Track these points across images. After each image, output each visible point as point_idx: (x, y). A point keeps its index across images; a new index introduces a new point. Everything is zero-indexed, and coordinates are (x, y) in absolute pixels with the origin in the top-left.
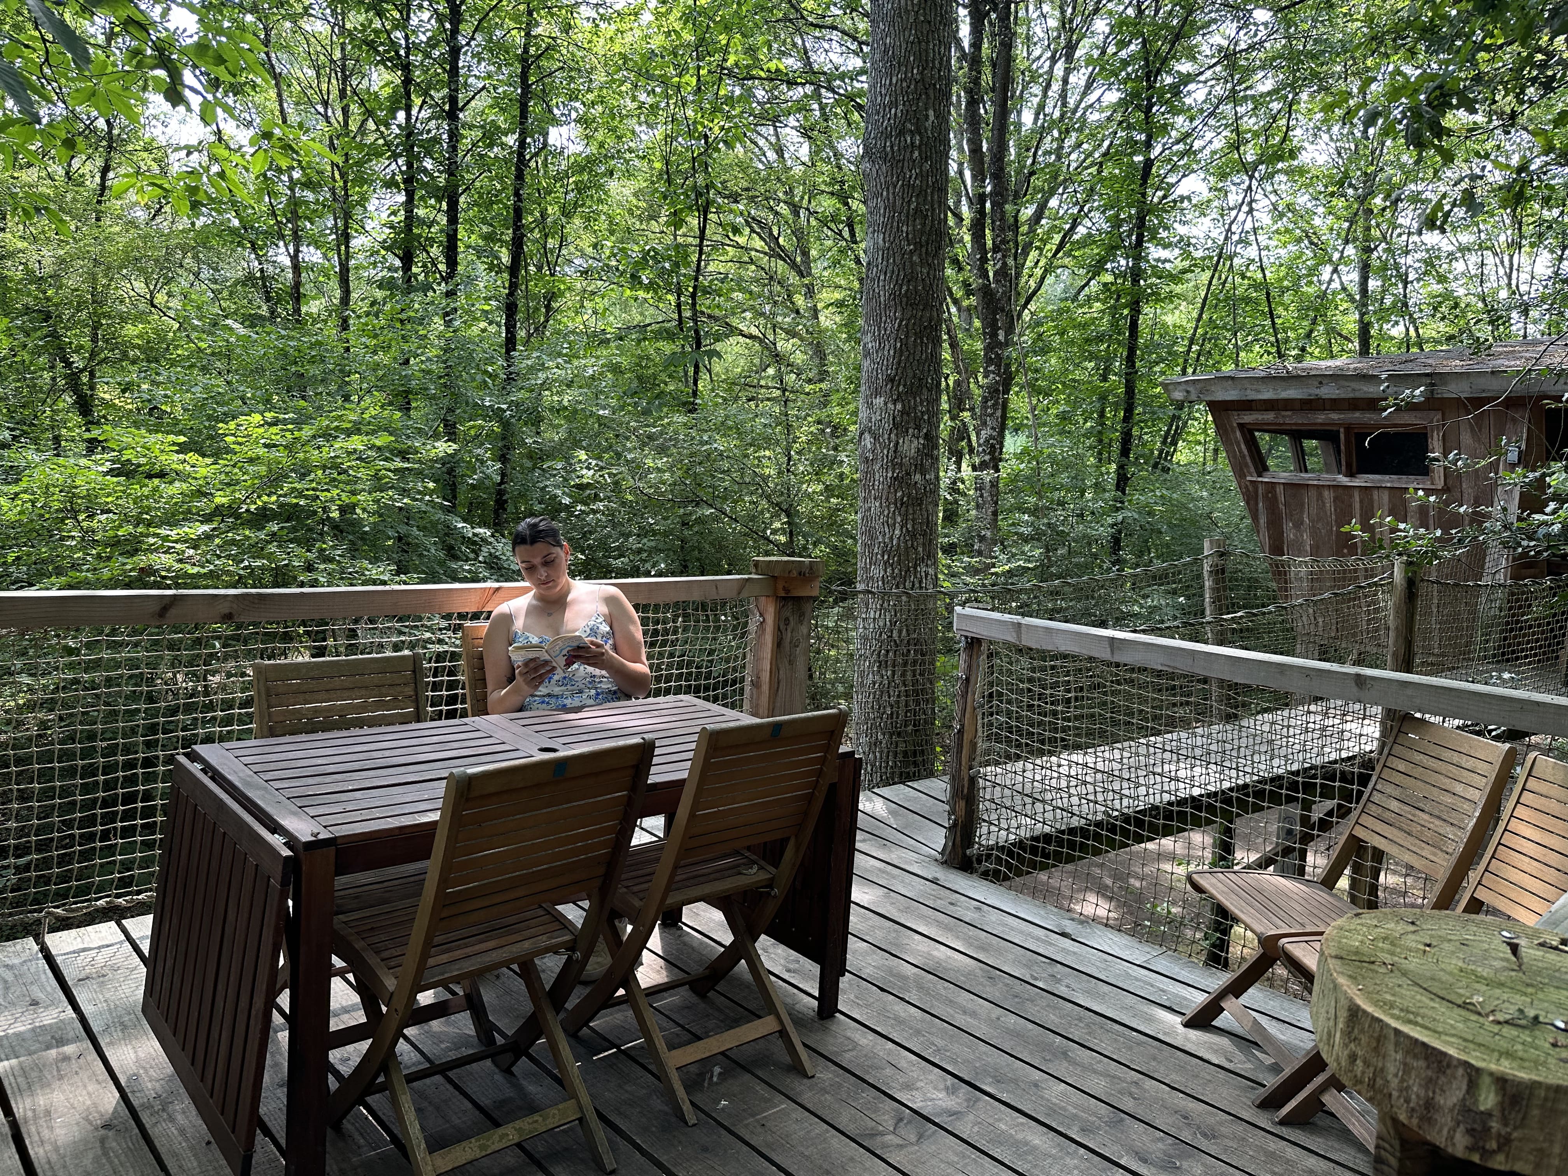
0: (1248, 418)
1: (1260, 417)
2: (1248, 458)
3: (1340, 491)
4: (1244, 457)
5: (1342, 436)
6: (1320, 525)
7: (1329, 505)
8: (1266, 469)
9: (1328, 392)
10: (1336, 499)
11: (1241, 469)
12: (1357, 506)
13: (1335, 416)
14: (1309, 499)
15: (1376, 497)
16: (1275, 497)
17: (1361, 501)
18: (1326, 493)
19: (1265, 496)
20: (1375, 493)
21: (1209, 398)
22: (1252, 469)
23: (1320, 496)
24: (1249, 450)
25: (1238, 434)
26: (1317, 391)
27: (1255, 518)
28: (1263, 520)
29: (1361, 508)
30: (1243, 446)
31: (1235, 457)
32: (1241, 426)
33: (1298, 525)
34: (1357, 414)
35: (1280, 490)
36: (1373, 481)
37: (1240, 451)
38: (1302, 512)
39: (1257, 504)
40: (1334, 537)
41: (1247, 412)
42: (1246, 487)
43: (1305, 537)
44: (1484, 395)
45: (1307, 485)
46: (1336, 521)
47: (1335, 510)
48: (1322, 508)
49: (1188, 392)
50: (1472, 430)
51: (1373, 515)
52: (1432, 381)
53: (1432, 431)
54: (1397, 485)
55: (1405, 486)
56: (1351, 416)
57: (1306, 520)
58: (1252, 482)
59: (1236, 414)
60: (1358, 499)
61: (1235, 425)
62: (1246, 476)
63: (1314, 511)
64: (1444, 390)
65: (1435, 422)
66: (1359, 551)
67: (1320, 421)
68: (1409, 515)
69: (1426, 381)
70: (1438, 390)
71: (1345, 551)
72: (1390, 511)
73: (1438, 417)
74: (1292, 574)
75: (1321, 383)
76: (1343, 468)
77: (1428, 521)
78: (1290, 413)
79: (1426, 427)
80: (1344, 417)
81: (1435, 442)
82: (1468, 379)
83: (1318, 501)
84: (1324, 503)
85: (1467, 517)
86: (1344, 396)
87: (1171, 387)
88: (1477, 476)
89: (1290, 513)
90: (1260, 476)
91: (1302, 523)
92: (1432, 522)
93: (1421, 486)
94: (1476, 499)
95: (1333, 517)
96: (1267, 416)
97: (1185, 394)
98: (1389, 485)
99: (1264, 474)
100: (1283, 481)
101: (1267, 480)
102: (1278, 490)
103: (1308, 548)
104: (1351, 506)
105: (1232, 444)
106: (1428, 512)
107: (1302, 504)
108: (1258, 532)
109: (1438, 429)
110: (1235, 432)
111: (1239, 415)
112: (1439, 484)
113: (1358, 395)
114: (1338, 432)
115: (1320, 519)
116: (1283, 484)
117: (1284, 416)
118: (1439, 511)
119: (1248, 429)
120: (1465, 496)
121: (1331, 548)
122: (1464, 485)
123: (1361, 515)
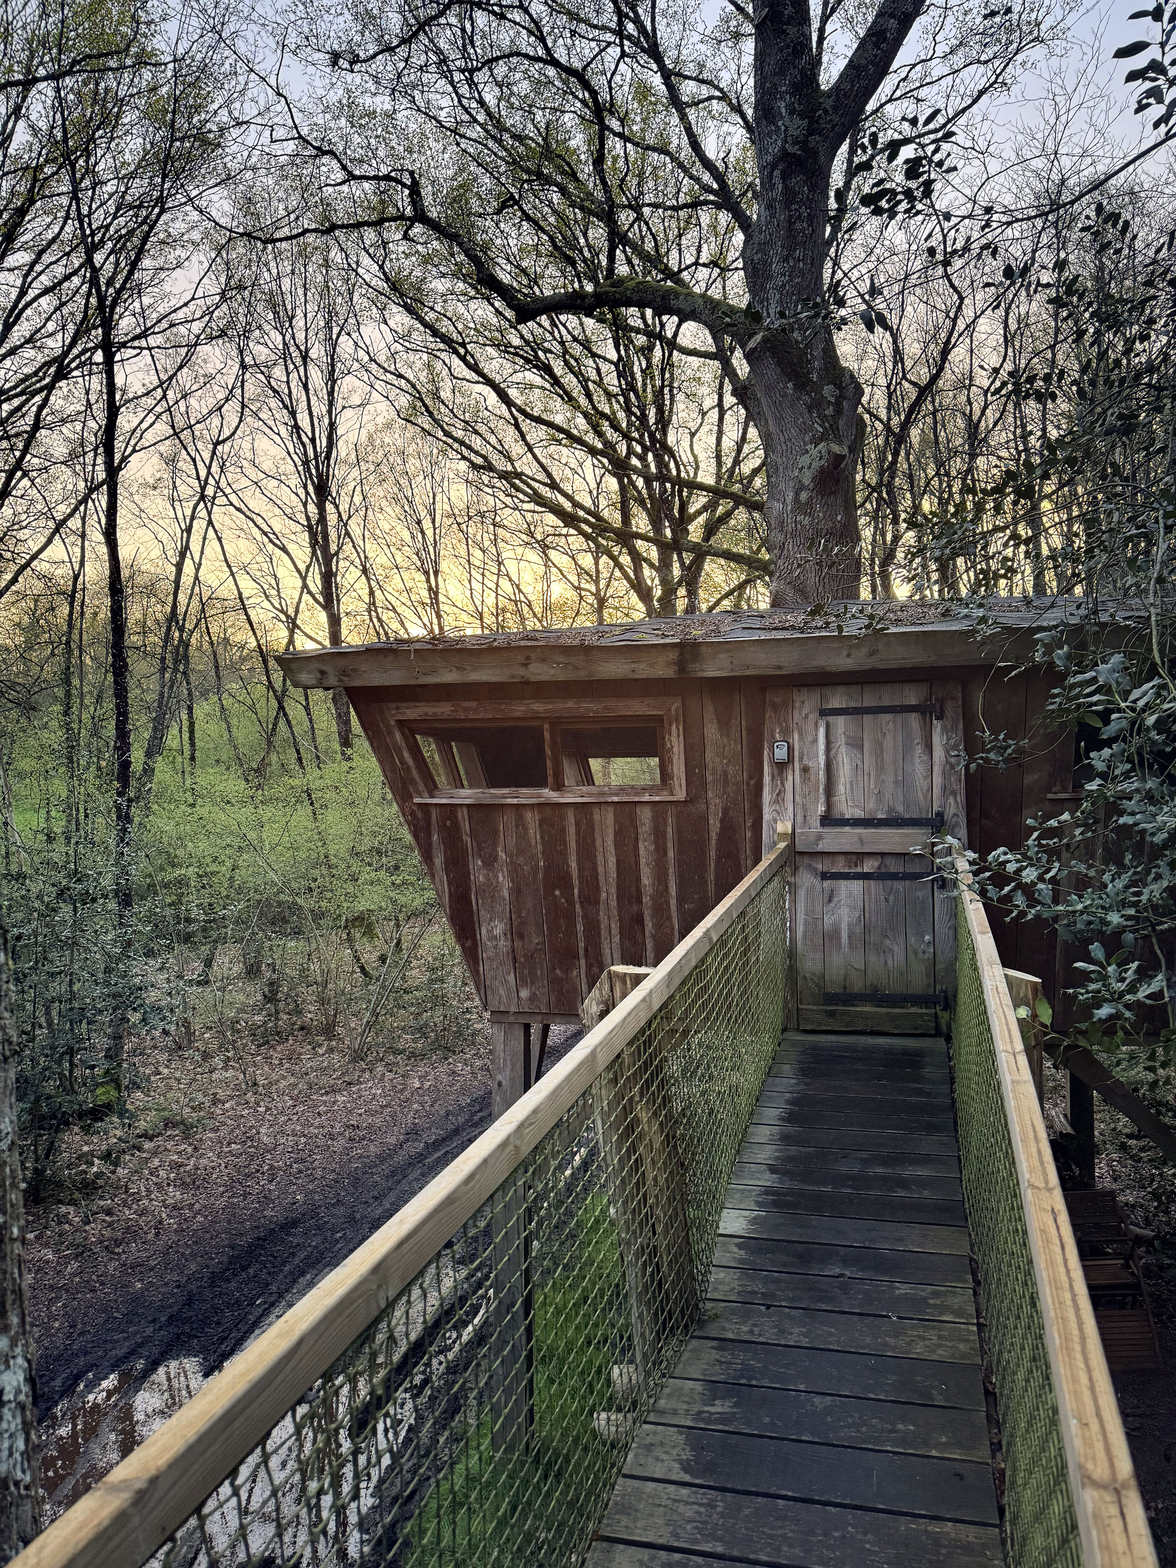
0: (413, 712)
1: (430, 711)
2: (414, 771)
3: (548, 811)
4: (408, 769)
5: (547, 735)
6: (521, 860)
7: (534, 832)
8: (436, 785)
9: (540, 672)
10: (542, 822)
11: (404, 787)
12: (572, 830)
13: (539, 707)
14: (505, 824)
15: (597, 817)
16: (456, 826)
17: (577, 824)
18: (529, 815)
19: (442, 827)
20: (596, 812)
21: (357, 683)
22: (421, 787)
23: (520, 822)
24: (415, 760)
25: (398, 736)
26: (522, 672)
27: (427, 857)
28: (438, 860)
29: (578, 832)
30: (405, 756)
31: (393, 769)
32: (400, 723)
33: (490, 862)
34: (570, 704)
35: (463, 816)
37: (402, 761)
38: (495, 844)
39: (429, 837)
40: (541, 876)
41: (411, 704)
42: (413, 813)
43: (501, 878)
44: (748, 673)
45: (502, 805)
46: (543, 853)
47: (542, 838)
48: (523, 836)
49: (323, 673)
50: (719, 722)
51: (594, 840)
52: (681, 655)
53: (670, 725)
54: (625, 799)
55: (636, 799)
56: (560, 706)
57: (502, 855)
58: (420, 805)
59: (394, 705)
60: (573, 821)
61: (393, 723)
62: (411, 797)
63: (512, 842)
64: (697, 666)
65: (673, 712)
66: (576, 891)
67: (518, 714)
68: (641, 837)
69: (673, 655)
70: (690, 667)
71: (557, 893)
72: (616, 834)
73: (676, 705)
74: (484, 931)
75: (528, 658)
76: (550, 780)
77: (665, 844)
78: (473, 704)
79: (659, 719)
80: (550, 706)
81: (674, 739)
82: (728, 651)
83: (517, 827)
84: (526, 829)
85: (714, 836)
86: (562, 677)
87: (294, 666)
88: (726, 781)
89: (479, 846)
90: (432, 797)
91: (496, 859)
92: (670, 845)
93: (657, 799)
94: (725, 811)
95: (539, 847)
96: (439, 710)
97: (319, 676)
98: (616, 799)
99: (436, 793)
100: (468, 801)
101: (444, 801)
102: (460, 815)
103: (506, 893)
104: (563, 831)
105: (388, 751)
106: (665, 832)
107: (496, 833)
108: (433, 876)
109: (677, 721)
110: (393, 734)
111: (398, 708)
112: (681, 794)
113: (582, 675)
114: (540, 730)
115: (520, 851)
116: (468, 805)
117: (466, 709)
118: (679, 830)
119: (409, 729)
120: (712, 808)
121: (538, 890)
122: (710, 794)
123: (577, 842)
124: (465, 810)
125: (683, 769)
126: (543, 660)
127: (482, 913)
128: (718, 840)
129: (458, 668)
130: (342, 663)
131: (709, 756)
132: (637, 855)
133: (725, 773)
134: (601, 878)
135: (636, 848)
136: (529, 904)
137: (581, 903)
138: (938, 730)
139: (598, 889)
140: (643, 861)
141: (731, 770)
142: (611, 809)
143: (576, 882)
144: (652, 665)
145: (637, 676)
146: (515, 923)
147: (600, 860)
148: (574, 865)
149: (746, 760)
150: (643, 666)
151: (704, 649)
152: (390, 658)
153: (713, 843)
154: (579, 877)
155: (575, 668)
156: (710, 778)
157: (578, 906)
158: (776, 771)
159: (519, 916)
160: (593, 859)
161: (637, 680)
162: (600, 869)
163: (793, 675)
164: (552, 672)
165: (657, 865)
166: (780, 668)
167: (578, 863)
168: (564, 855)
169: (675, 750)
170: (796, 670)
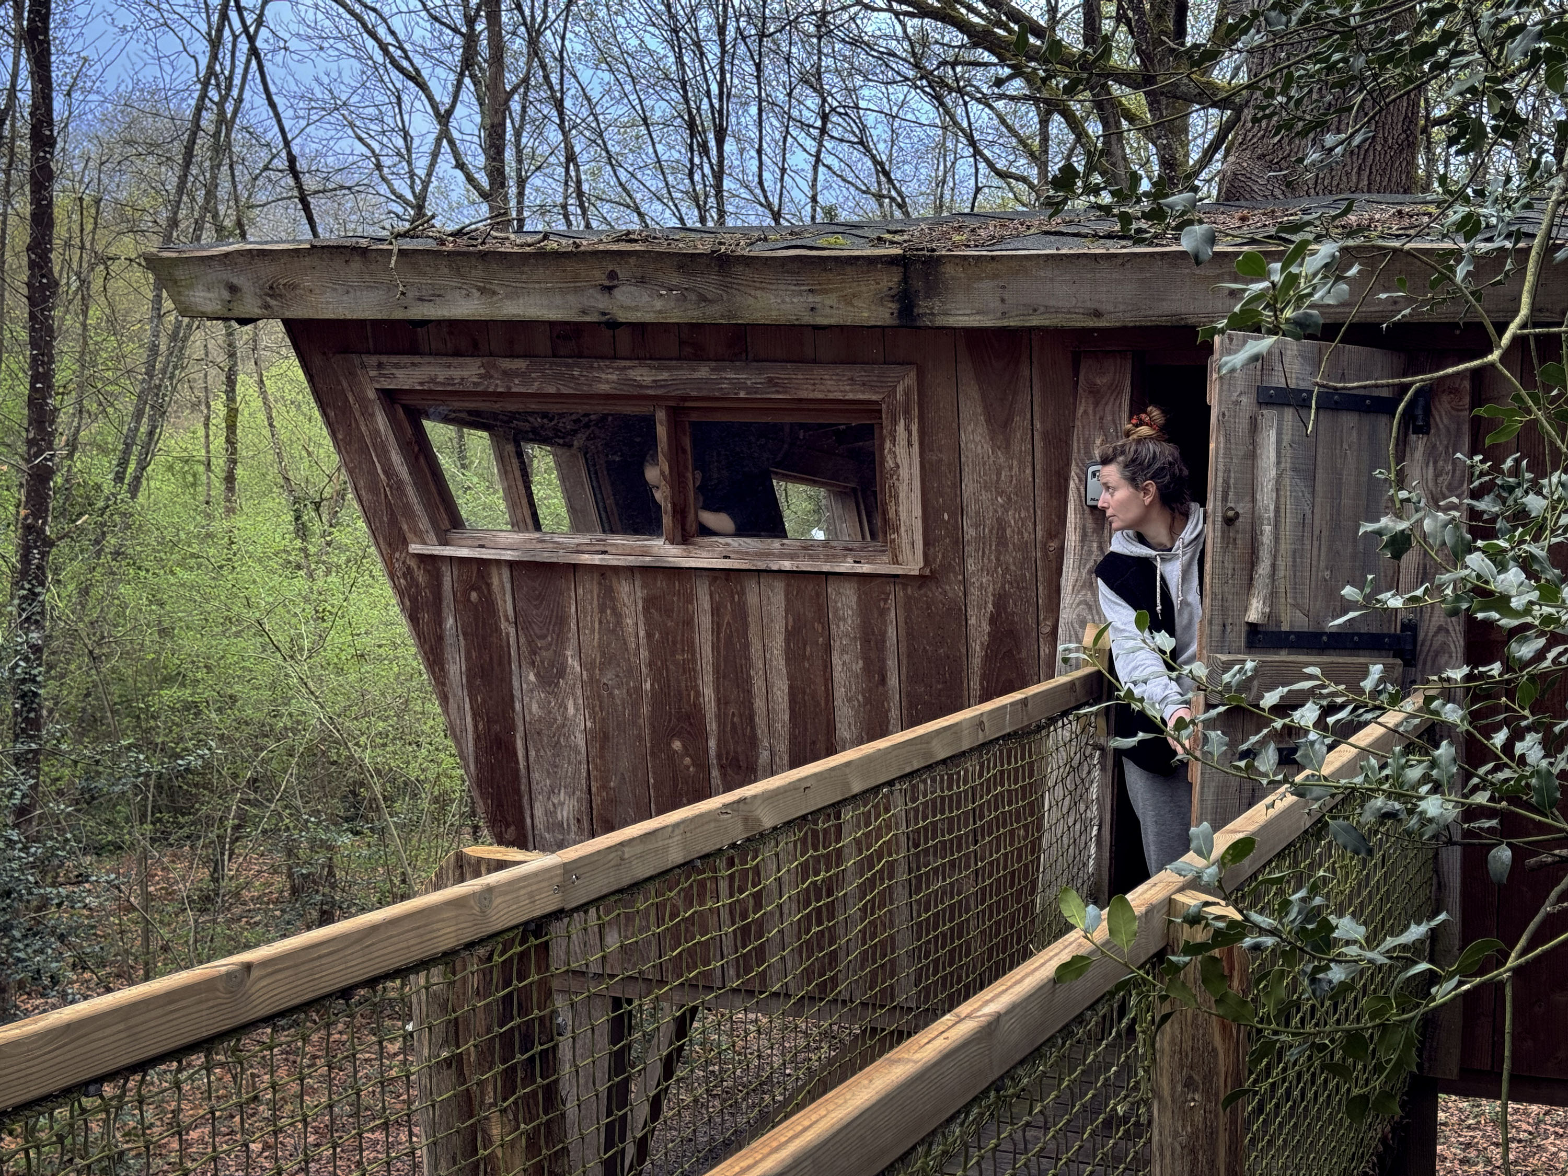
0: (408, 375)
1: (442, 374)
2: (410, 491)
3: (661, 583)
4: (399, 487)
5: (662, 431)
6: (608, 677)
7: (633, 623)
8: (456, 522)
9: (637, 304)
10: (650, 603)
11: (393, 521)
12: (705, 621)
13: (644, 376)
14: (580, 604)
15: (752, 599)
16: (488, 602)
17: (716, 611)
18: (624, 588)
19: (462, 602)
20: (752, 588)
21: (289, 315)
22: (424, 523)
23: (608, 599)
24: (414, 470)
25: (381, 421)
26: (602, 302)
28: (456, 667)
29: (717, 628)
30: (396, 458)
31: (373, 487)
32: (389, 397)
33: (551, 676)
34: (703, 372)
35: (500, 582)
36: (743, 555)
37: (389, 471)
38: (561, 640)
39: (439, 621)
40: (645, 710)
41: (405, 359)
42: (408, 573)
43: (571, 711)
44: (1035, 321)
45: (575, 567)
46: (651, 665)
47: (649, 635)
48: (614, 629)
49: (233, 289)
50: (988, 421)
51: (747, 646)
52: (905, 279)
53: (895, 422)
54: (806, 565)
55: (826, 568)
56: (685, 374)
57: (573, 663)
58: (422, 558)
59: (373, 360)
60: (707, 606)
61: (371, 395)
62: (405, 543)
63: (592, 639)
64: (936, 305)
65: (899, 395)
66: (712, 744)
67: (604, 388)
68: (836, 645)
69: (890, 280)
70: (923, 306)
71: (677, 745)
72: (791, 635)
73: (907, 381)
74: (539, 812)
75: (612, 275)
76: (667, 521)
77: (883, 661)
78: (520, 364)
79: (873, 410)
80: (665, 375)
81: (901, 450)
82: (995, 277)
83: (602, 610)
84: (618, 616)
85: (977, 649)
86: (676, 316)
87: (180, 273)
88: (1002, 541)
89: (530, 642)
90: (444, 543)
91: (562, 673)
92: (892, 663)
93: (865, 568)
94: (1001, 601)
95: (644, 654)
96: (457, 374)
97: (226, 295)
98: (787, 565)
99: (454, 535)
100: (508, 555)
101: (464, 552)
102: (495, 581)
103: (580, 740)
104: (689, 623)
105: (364, 450)
106: (883, 634)
107: (562, 621)
108: (444, 699)
109: (907, 412)
110: (372, 415)
111: (380, 366)
112: (912, 564)
113: (713, 313)
114: (650, 422)
115: (608, 660)
116: (511, 564)
117: (507, 375)
118: (911, 634)
119: (406, 408)
120: (974, 592)
121: (640, 738)
122: (971, 566)
123: (715, 647)
124: (506, 573)
125: (918, 511)
126: (642, 281)
127: (536, 776)
128: (987, 659)
129: (482, 290)
130: (267, 271)
131: (969, 487)
132: (829, 679)
133: (1001, 525)
134: (760, 722)
135: (828, 666)
136: (625, 764)
137: (722, 767)
138: (1419, 454)
139: (753, 742)
140: (840, 693)
141: (1011, 517)
142: (779, 586)
143: (712, 726)
144: (848, 300)
145: (820, 321)
146: (597, 800)
147: (758, 684)
148: (708, 693)
149: (1040, 501)
150: (831, 300)
151: (949, 270)
152: (357, 264)
153: (977, 661)
154: (718, 717)
155: (703, 299)
156: (970, 532)
157: (715, 773)
158: (1090, 525)
159: (604, 787)
160: (744, 685)
161: (816, 328)
162: (759, 704)
163: (1124, 330)
164: (658, 304)
165: (868, 701)
166: (1097, 314)
167: (717, 690)
168: (690, 670)
169: (904, 473)
170: (1129, 319)
